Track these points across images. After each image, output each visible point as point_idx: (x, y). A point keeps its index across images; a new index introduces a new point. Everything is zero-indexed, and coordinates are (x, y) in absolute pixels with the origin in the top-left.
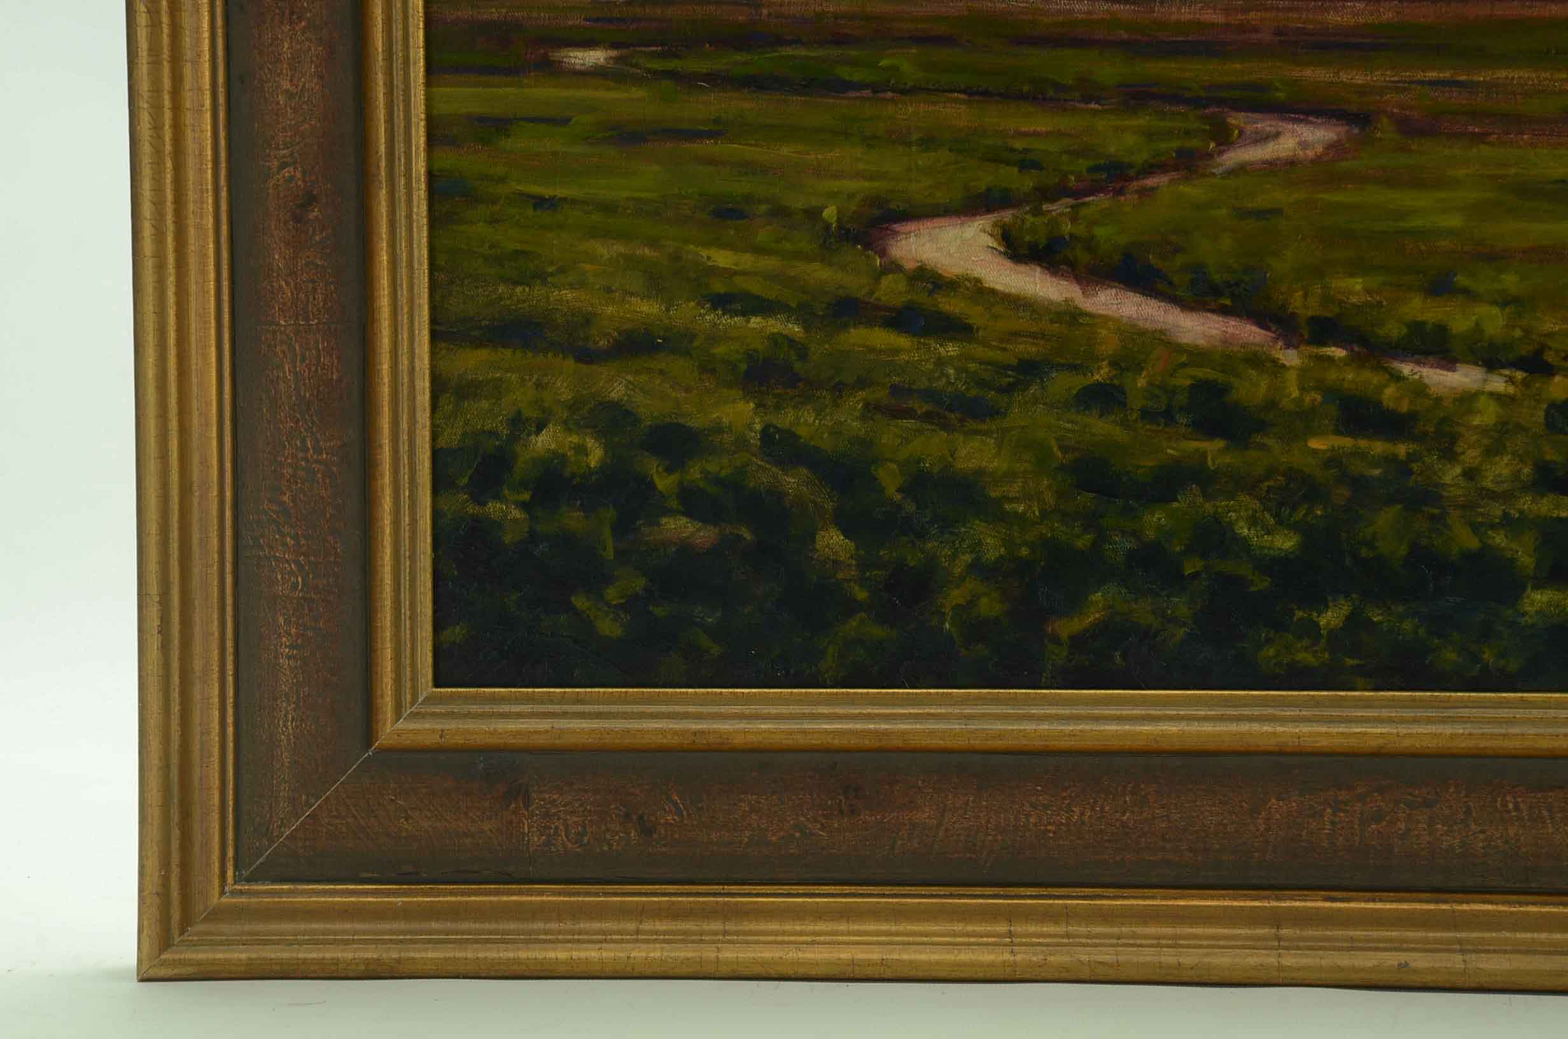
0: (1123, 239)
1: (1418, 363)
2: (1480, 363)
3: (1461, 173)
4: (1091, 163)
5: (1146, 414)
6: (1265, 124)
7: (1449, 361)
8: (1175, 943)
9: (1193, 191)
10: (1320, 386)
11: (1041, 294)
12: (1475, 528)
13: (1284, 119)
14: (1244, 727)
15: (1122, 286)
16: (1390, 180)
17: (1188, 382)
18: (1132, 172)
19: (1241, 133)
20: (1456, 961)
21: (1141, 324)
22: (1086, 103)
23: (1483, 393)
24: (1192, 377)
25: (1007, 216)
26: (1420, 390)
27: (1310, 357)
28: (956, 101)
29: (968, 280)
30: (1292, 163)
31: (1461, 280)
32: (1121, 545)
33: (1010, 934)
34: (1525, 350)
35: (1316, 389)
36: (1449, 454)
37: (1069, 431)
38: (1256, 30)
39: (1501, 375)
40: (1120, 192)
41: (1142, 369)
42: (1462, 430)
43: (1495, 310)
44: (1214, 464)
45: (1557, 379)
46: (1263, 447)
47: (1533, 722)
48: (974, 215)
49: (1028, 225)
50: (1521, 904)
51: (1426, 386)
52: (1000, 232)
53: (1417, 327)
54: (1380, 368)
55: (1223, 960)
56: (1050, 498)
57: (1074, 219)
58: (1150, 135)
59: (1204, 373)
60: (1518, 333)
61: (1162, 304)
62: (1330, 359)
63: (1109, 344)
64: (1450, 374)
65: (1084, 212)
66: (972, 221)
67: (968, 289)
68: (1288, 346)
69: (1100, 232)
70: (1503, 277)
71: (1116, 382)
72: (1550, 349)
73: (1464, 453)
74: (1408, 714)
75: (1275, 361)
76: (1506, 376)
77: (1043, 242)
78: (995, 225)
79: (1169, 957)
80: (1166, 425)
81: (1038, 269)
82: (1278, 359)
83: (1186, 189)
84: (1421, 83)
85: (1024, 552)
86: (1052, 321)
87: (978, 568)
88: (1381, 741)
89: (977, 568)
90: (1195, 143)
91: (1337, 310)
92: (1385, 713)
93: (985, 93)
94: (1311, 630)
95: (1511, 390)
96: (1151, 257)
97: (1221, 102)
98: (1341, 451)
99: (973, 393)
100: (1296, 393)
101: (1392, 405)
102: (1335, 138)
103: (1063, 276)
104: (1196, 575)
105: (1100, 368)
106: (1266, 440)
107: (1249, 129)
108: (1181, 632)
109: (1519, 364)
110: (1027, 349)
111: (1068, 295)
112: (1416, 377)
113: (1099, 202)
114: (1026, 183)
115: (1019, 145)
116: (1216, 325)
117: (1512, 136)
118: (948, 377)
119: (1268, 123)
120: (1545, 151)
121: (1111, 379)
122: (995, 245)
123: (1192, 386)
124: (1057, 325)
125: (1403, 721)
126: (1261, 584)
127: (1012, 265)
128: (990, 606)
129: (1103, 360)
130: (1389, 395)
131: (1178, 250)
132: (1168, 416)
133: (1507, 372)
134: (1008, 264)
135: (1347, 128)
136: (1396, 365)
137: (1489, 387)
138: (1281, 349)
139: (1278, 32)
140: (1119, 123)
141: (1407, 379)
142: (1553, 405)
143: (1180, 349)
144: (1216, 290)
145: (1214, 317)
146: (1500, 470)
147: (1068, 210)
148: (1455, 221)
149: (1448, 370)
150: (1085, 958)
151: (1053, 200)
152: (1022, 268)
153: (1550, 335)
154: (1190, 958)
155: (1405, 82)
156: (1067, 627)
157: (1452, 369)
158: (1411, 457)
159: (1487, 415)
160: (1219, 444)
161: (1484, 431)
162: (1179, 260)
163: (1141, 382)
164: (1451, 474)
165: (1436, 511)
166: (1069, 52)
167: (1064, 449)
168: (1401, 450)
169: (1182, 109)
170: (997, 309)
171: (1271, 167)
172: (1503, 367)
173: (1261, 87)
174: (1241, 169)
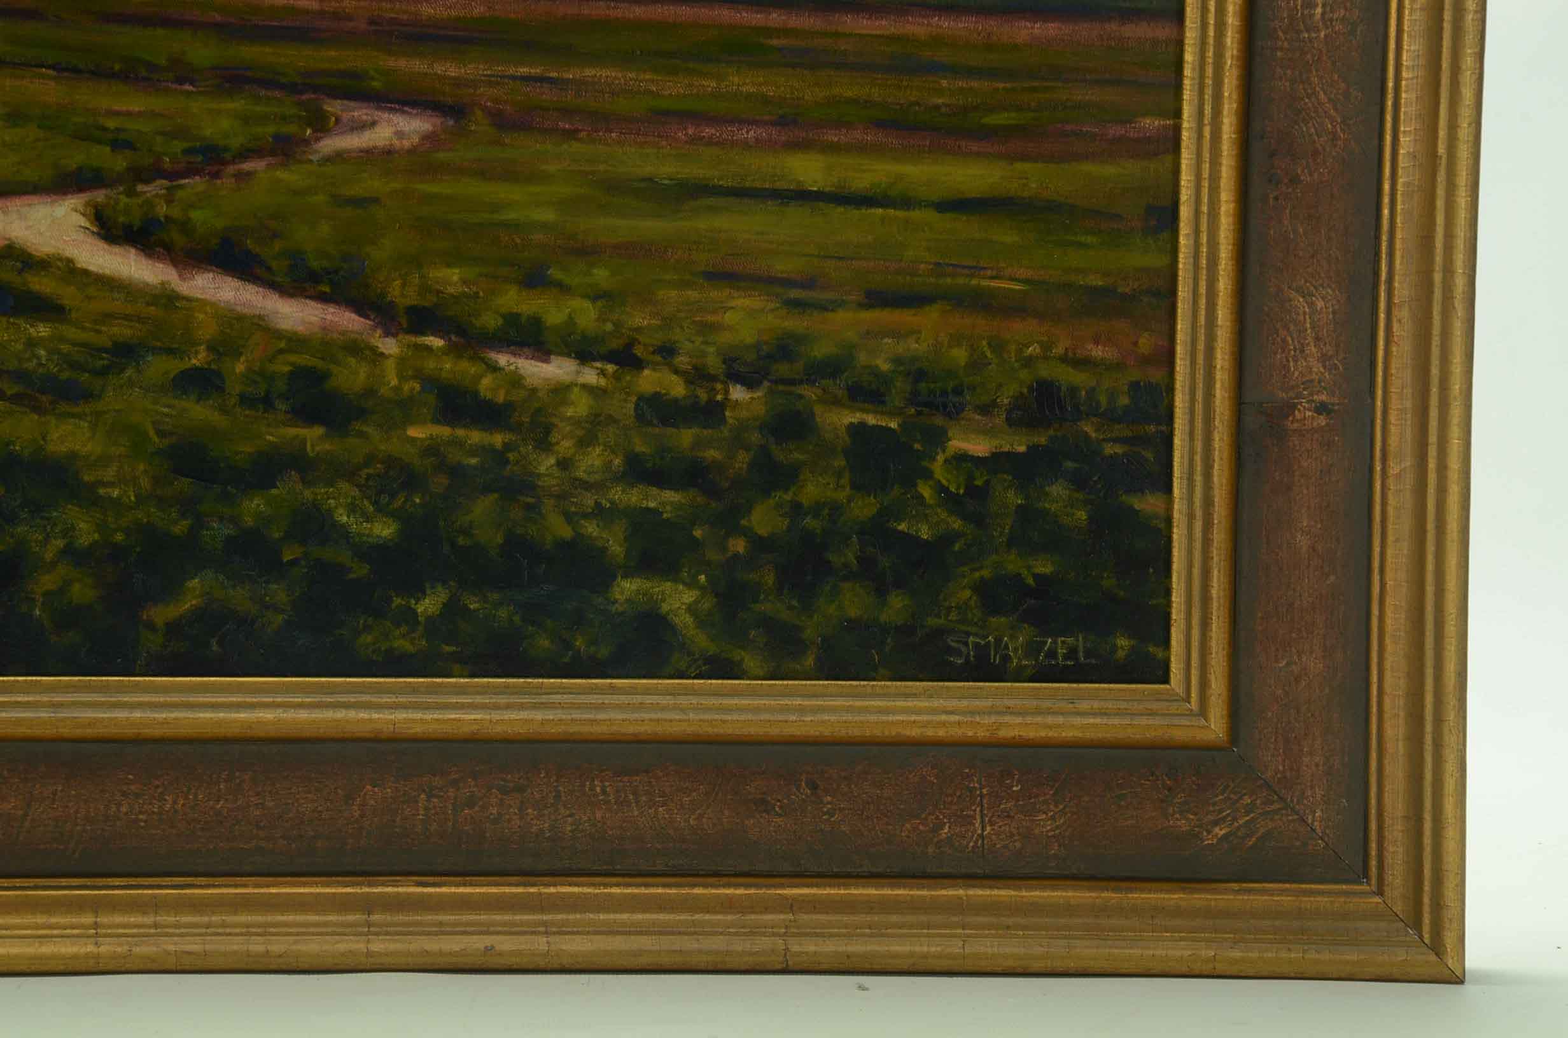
0: (220, 224)
1: (514, 354)
2: (573, 355)
3: (552, 168)
4: (186, 145)
5: (246, 400)
6: (361, 112)
7: (543, 352)
8: (265, 931)
9: (289, 176)
10: (418, 375)
11: (136, 276)
12: (569, 518)
13: (379, 108)
14: (340, 714)
15: (219, 271)
16: (484, 173)
17: (287, 369)
18: (228, 156)
19: (338, 121)
20: (540, 944)
21: (239, 308)
22: (181, 84)
23: (576, 385)
24: (292, 364)
25: (100, 196)
26: (516, 381)
27: (409, 346)
28: (43, 76)
29: (60, 259)
30: (388, 152)
31: (555, 273)
32: (217, 531)
33: (96, 926)
34: (615, 344)
35: (415, 377)
36: (544, 445)
37: (167, 415)
38: (349, 18)
39: (592, 367)
40: (216, 175)
41: (241, 354)
42: (555, 420)
43: (587, 304)
44: (313, 450)
45: (646, 372)
46: (362, 435)
47: (619, 707)
48: (65, 193)
49: (122, 205)
50: (606, 885)
51: (521, 377)
52: (93, 211)
53: (512, 319)
54: (475, 358)
55: (312, 947)
56: (145, 483)
57: (169, 201)
58: (246, 120)
59: (304, 360)
60: (609, 327)
61: (261, 289)
62: (429, 349)
63: (207, 329)
64: (544, 365)
65: (180, 194)
66: (64, 200)
67: (59, 268)
68: (387, 334)
69: (196, 215)
70: (595, 271)
71: (213, 366)
72: (639, 343)
73: (558, 443)
74: (502, 700)
75: (373, 349)
76: (597, 368)
77: (137, 223)
78: (87, 204)
79: (257, 946)
80: (265, 411)
81: (133, 251)
82: (377, 347)
83: (281, 174)
84: (514, 78)
85: (119, 537)
86: (148, 304)
87: (72, 554)
88: (475, 727)
89: (70, 553)
90: (291, 129)
91: (435, 299)
92: (479, 699)
93: (76, 70)
94: (408, 617)
95: (603, 382)
96: (248, 242)
97: (316, 89)
98: (439, 440)
99: (65, 375)
100: (394, 382)
101: (489, 396)
102: (431, 128)
103: (159, 258)
104: (294, 562)
105: (197, 352)
106: (365, 429)
107: (346, 117)
108: (280, 618)
109: (610, 357)
110: (122, 331)
111: (165, 278)
112: (512, 368)
113: (195, 184)
114: (119, 163)
115: (111, 124)
116: (317, 312)
117: (601, 134)
118: (39, 358)
119: (365, 111)
120: (633, 150)
121: (209, 363)
122: (88, 225)
123: (291, 373)
124: (153, 308)
125: (496, 707)
126: (361, 570)
127: (106, 246)
128: (82, 592)
129: (201, 344)
130: (486, 385)
131: (275, 235)
132: (267, 402)
133: (598, 365)
134: (102, 245)
135: (443, 119)
136: (493, 355)
137: (581, 380)
138: (380, 337)
139: (371, 22)
140: (214, 106)
141: (504, 369)
142: (641, 398)
143: (278, 334)
144: (314, 277)
145: (312, 303)
146: (592, 461)
147: (163, 192)
148: (548, 215)
149: (543, 362)
150: (172, 948)
151: (147, 182)
152: (117, 249)
153: (639, 330)
154: (278, 946)
155: (497, 76)
156: (162, 614)
157: (547, 361)
158: (507, 447)
159: (580, 407)
160: (319, 431)
161: (576, 422)
162: (278, 246)
163: (240, 368)
164: (546, 464)
165: (530, 500)
166: (160, 32)
167: (161, 434)
168: (498, 439)
169: (277, 94)
170: (91, 291)
171: (368, 153)
172: (594, 360)
173: (354, 75)
174: (339, 157)
